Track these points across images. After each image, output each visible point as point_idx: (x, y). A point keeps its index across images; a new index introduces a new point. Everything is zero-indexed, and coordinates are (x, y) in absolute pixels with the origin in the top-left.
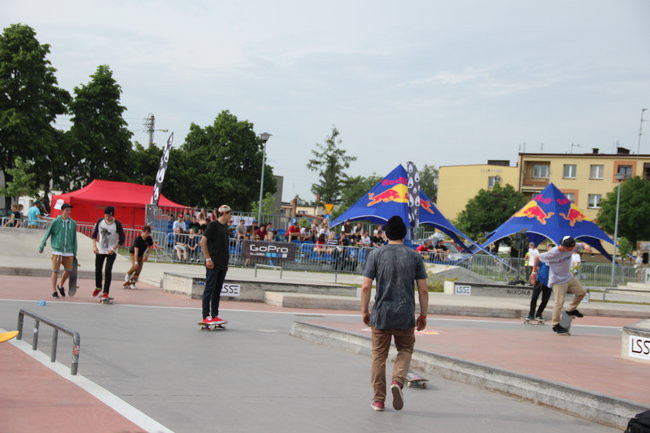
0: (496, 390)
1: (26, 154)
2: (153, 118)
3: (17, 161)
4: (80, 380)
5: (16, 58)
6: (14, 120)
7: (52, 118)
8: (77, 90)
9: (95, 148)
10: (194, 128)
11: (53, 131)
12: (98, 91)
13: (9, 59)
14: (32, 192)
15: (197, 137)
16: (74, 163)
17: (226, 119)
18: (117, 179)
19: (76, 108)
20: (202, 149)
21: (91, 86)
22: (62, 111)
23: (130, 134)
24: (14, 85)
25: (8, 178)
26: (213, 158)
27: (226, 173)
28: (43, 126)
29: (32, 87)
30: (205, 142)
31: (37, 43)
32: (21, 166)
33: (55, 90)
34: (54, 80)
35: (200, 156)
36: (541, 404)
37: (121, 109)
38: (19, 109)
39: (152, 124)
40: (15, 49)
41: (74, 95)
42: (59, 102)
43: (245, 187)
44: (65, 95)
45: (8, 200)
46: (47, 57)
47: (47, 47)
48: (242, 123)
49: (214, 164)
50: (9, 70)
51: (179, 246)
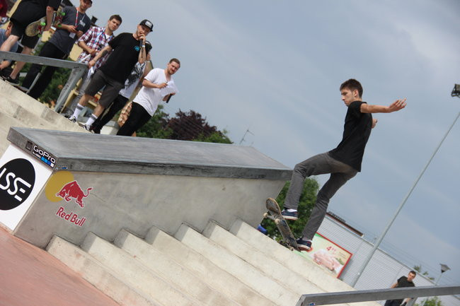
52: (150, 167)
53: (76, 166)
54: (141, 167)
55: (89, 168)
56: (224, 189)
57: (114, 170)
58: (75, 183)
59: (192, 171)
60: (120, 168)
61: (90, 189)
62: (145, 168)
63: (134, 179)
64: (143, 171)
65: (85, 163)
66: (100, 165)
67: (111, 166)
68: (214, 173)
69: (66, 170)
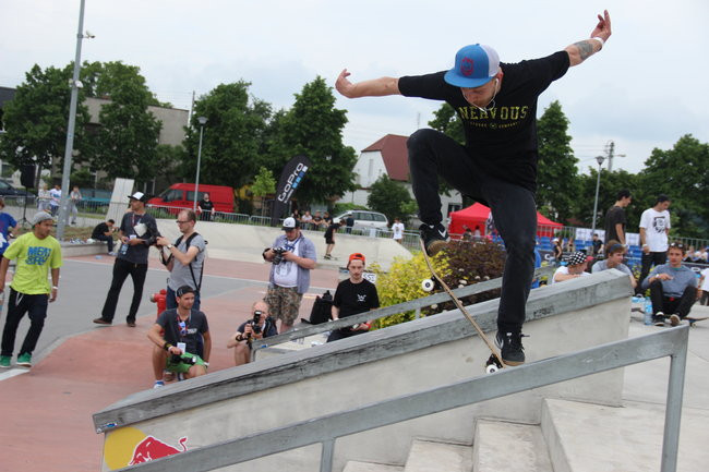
2: (612, 145)
10: (657, 153)
12: (545, 123)
17: (686, 143)
20: (662, 171)
23: (576, 161)
27: (679, 194)
35: (655, 179)
37: (569, 138)
39: (611, 150)
43: (700, 208)
48: (702, 146)
49: (667, 186)
52: (267, 375)
53: (129, 417)
54: (251, 381)
55: (154, 413)
56: (469, 360)
57: (203, 401)
58: (150, 439)
59: (364, 354)
60: (211, 396)
61: (184, 440)
62: (259, 380)
63: (255, 402)
64: (259, 386)
65: (142, 409)
66: (172, 402)
67: (191, 397)
68: (416, 342)
69: (117, 428)
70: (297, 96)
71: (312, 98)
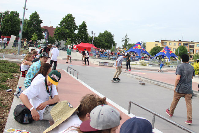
0: (156, 84)
1: (70, 38)
3: (68, 39)
4: (78, 80)
5: (69, 20)
6: (67, 31)
7: (74, 31)
8: (79, 26)
9: (82, 37)
10: (100, 33)
11: (74, 33)
13: (67, 20)
14: (70, 44)
15: (101, 35)
16: (78, 39)
17: (106, 32)
18: (86, 42)
19: (79, 29)
20: (102, 37)
21: (82, 25)
22: (76, 30)
23: (88, 34)
24: (68, 25)
25: (66, 42)
26: (104, 39)
27: (106, 42)
28: (72, 32)
29: (71, 25)
30: (102, 36)
31: (72, 17)
32: (69, 40)
33: (75, 26)
34: (75, 24)
36: (164, 87)
37: (87, 29)
38: (69, 29)
39: (92, 32)
40: (69, 18)
41: (78, 27)
42: (76, 28)
43: (109, 45)
44: (77, 27)
45: (66, 46)
46: (74, 20)
47: (74, 18)
48: (109, 33)
49: (104, 40)
50: (67, 22)
51: (97, 56)
70: (30, 16)
71: (35, 17)
